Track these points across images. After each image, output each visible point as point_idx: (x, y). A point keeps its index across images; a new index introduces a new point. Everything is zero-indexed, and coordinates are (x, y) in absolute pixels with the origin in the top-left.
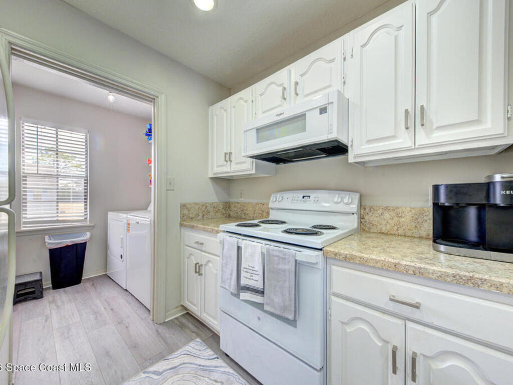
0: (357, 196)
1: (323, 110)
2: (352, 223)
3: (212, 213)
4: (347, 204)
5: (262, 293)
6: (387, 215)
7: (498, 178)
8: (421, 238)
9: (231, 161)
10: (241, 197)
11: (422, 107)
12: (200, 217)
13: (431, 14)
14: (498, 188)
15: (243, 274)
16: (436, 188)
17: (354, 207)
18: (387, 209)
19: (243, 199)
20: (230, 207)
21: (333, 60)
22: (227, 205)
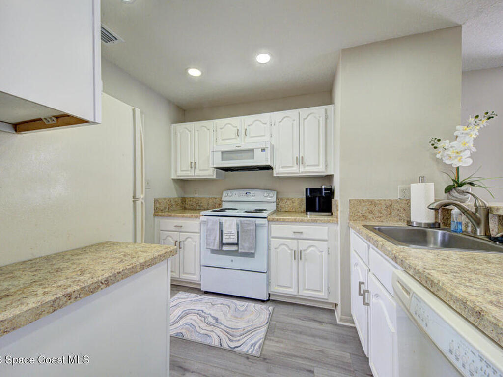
0: (275, 192)
1: (263, 150)
2: (273, 207)
3: (174, 206)
4: (271, 197)
5: (237, 244)
6: (288, 203)
7: (323, 187)
8: (301, 212)
9: (195, 168)
10: (196, 194)
11: (302, 157)
12: (167, 209)
13: (304, 119)
14: (323, 190)
15: (224, 237)
16: (307, 190)
17: (274, 199)
18: (288, 199)
19: (197, 195)
20: (185, 201)
21: (266, 124)
22: (184, 200)
